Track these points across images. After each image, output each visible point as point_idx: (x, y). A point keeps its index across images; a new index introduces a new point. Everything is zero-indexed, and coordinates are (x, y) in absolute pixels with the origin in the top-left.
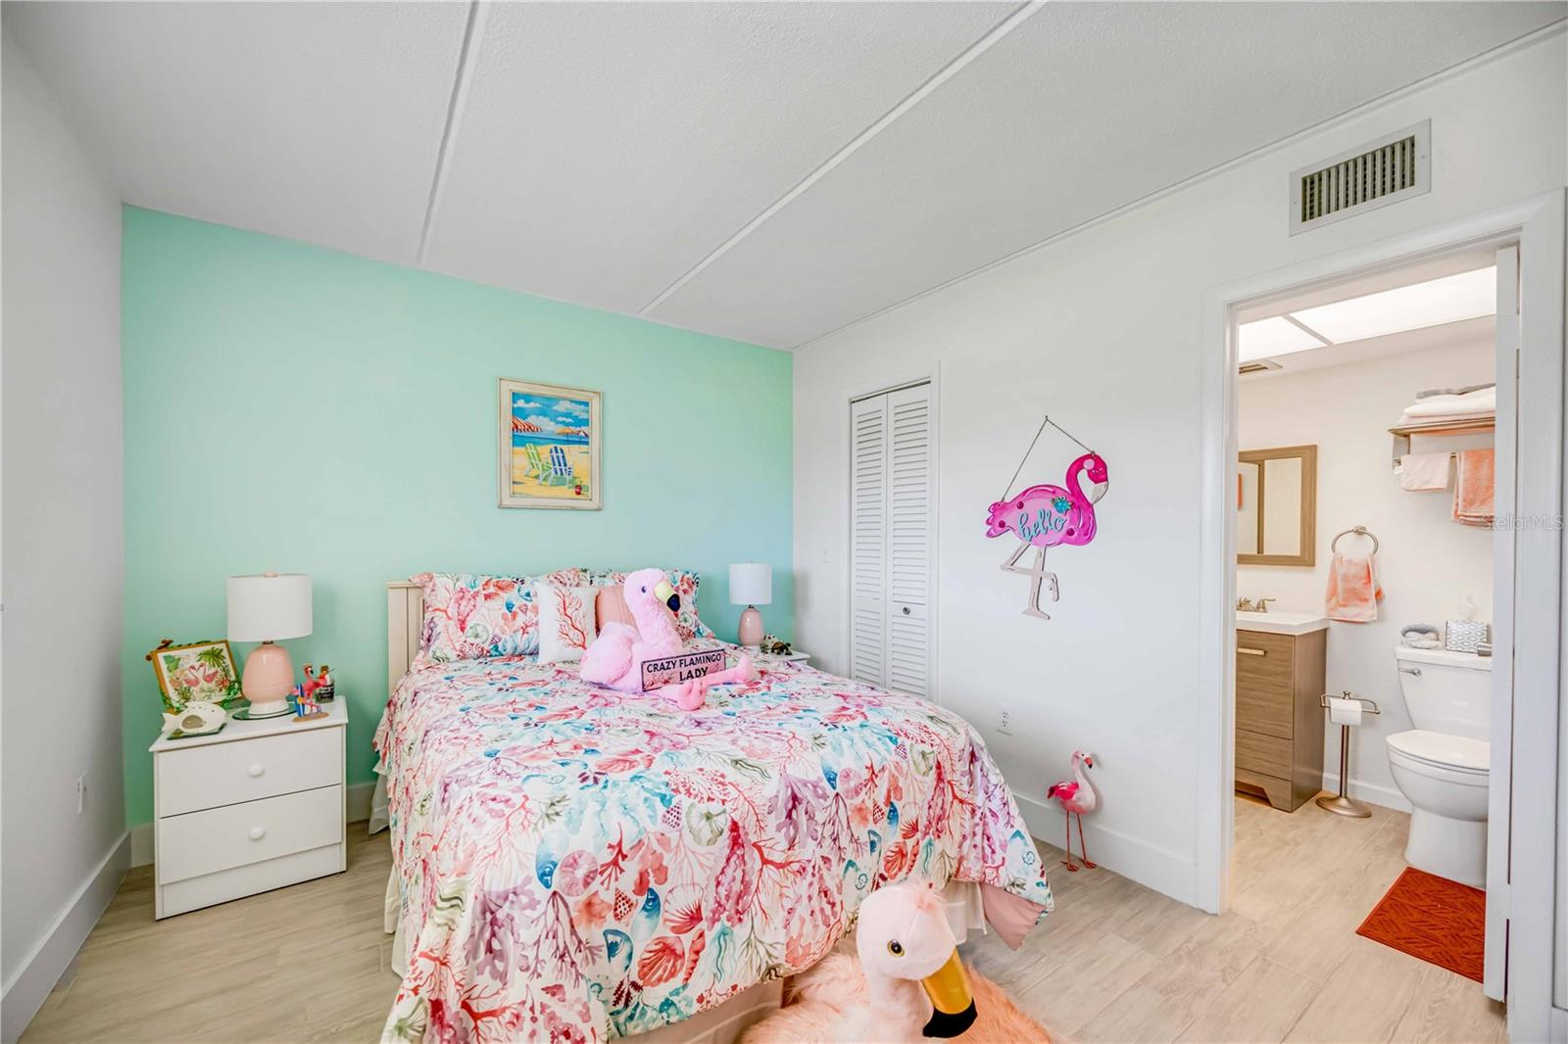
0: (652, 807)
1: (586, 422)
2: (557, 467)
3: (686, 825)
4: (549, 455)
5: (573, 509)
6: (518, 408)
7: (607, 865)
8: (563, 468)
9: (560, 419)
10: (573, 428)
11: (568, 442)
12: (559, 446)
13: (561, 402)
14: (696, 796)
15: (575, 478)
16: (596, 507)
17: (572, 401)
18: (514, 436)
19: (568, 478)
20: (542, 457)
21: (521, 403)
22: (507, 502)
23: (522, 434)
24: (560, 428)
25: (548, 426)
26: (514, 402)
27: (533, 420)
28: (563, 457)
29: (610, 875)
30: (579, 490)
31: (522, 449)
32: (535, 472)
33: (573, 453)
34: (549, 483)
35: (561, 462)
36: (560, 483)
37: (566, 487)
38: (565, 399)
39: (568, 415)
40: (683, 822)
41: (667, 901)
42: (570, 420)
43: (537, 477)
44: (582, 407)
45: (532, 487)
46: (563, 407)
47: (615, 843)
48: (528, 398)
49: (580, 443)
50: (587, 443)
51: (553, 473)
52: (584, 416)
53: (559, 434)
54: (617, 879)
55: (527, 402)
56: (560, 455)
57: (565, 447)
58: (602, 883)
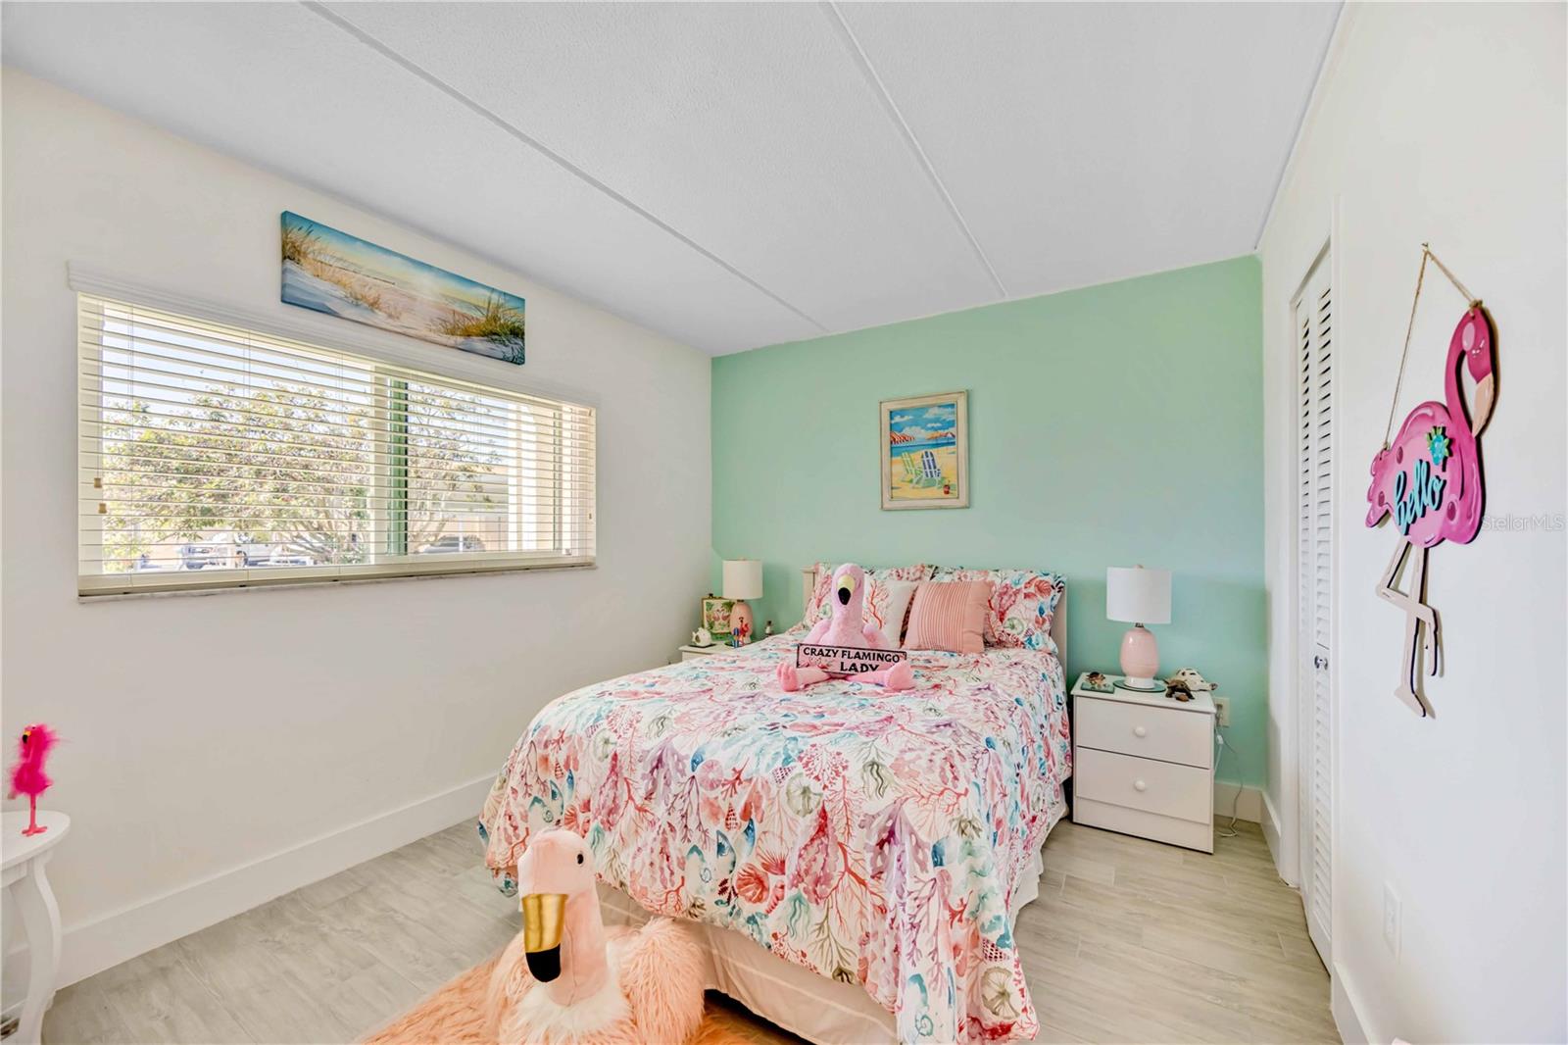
0: (774, 759)
1: (952, 424)
2: (928, 470)
3: (785, 788)
4: (920, 460)
5: (941, 508)
6: (896, 423)
7: (729, 782)
8: (933, 470)
9: (929, 425)
10: (941, 432)
11: (938, 445)
12: (929, 451)
13: (931, 410)
14: (810, 770)
15: (943, 478)
16: (963, 505)
17: (940, 406)
18: (891, 448)
19: (937, 479)
20: (915, 463)
21: (897, 419)
22: (886, 505)
23: (897, 444)
24: (930, 434)
25: (920, 434)
26: (891, 418)
27: (907, 431)
28: (933, 460)
29: (727, 790)
30: (947, 489)
31: (899, 458)
32: (908, 479)
33: (942, 456)
34: (921, 485)
35: (931, 464)
36: (930, 485)
37: (935, 488)
38: (933, 406)
39: (936, 420)
40: (785, 782)
41: (760, 839)
42: (939, 425)
43: (911, 481)
44: (950, 410)
45: (908, 491)
46: (930, 414)
47: (738, 769)
48: (902, 412)
49: (948, 444)
50: (953, 443)
51: (924, 476)
52: (951, 418)
53: (929, 439)
54: (731, 796)
55: (902, 417)
56: (930, 458)
57: (934, 451)
58: (722, 793)
